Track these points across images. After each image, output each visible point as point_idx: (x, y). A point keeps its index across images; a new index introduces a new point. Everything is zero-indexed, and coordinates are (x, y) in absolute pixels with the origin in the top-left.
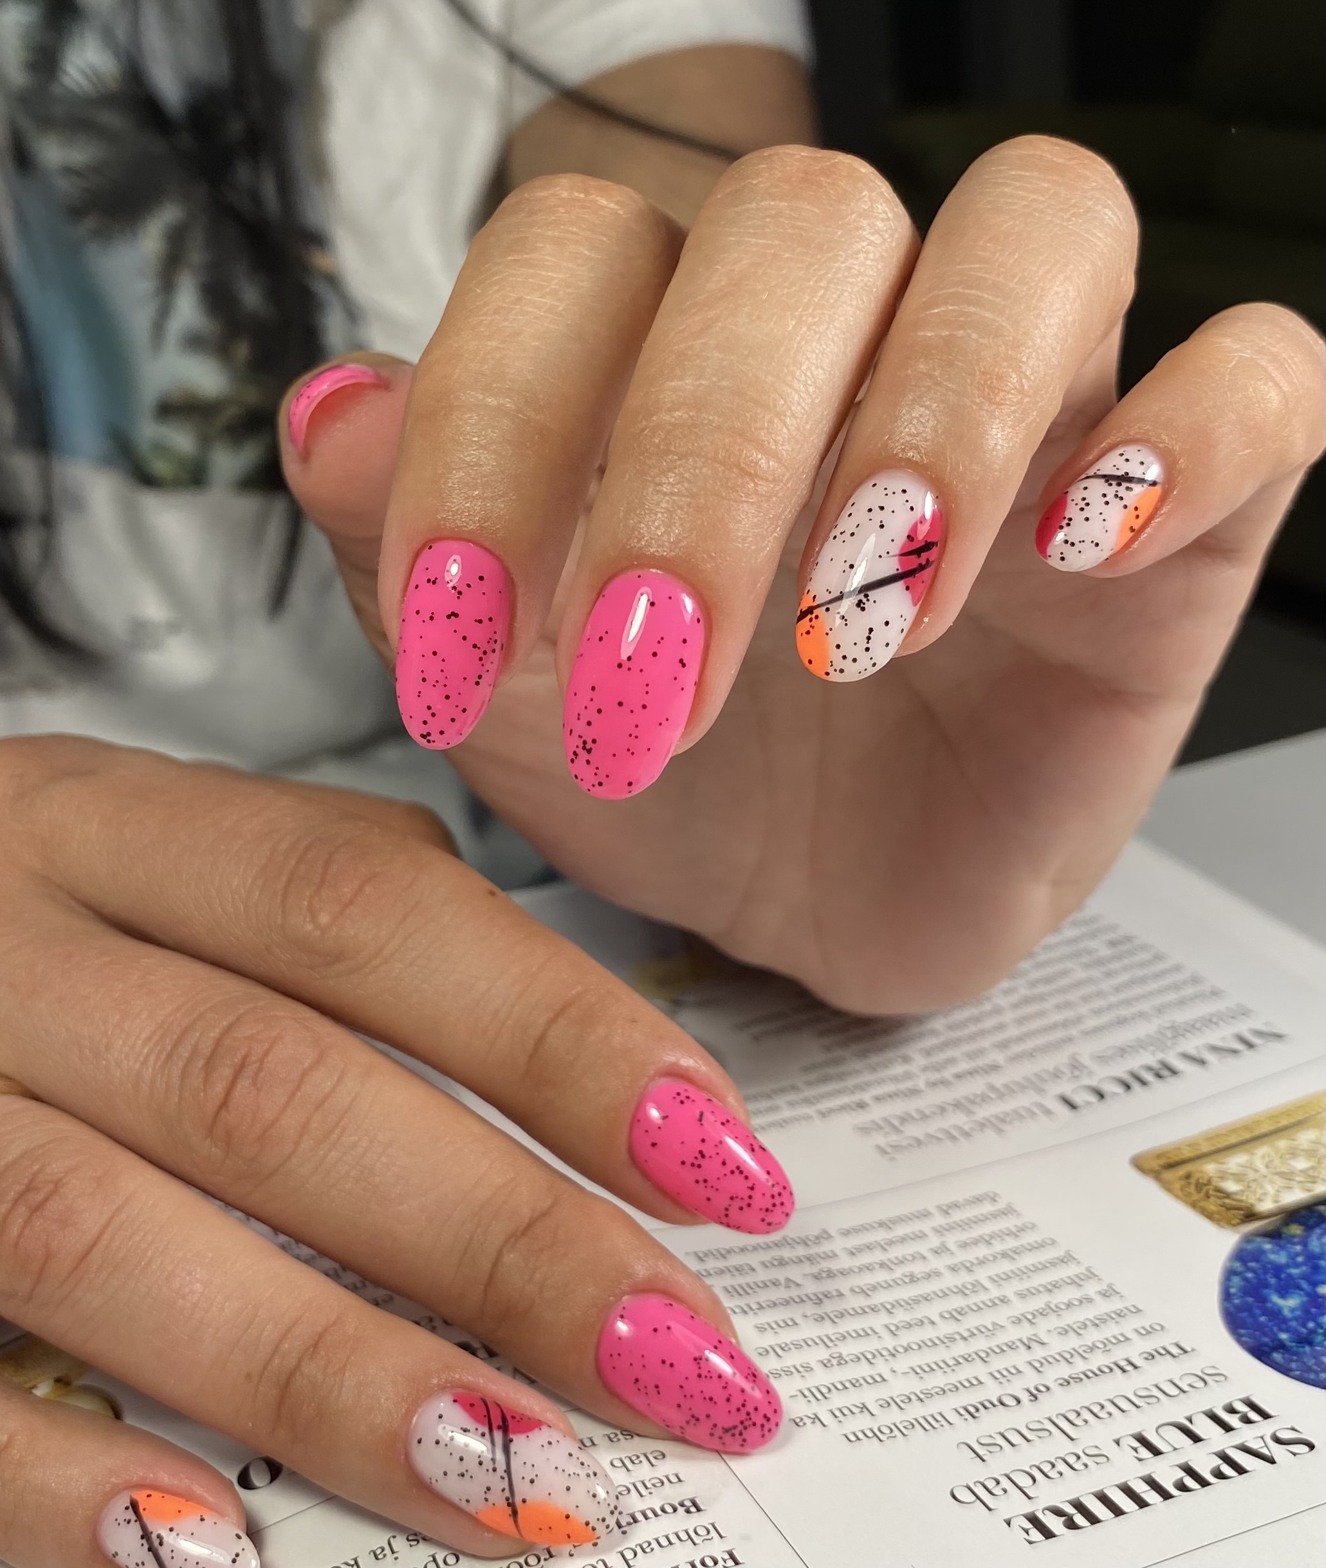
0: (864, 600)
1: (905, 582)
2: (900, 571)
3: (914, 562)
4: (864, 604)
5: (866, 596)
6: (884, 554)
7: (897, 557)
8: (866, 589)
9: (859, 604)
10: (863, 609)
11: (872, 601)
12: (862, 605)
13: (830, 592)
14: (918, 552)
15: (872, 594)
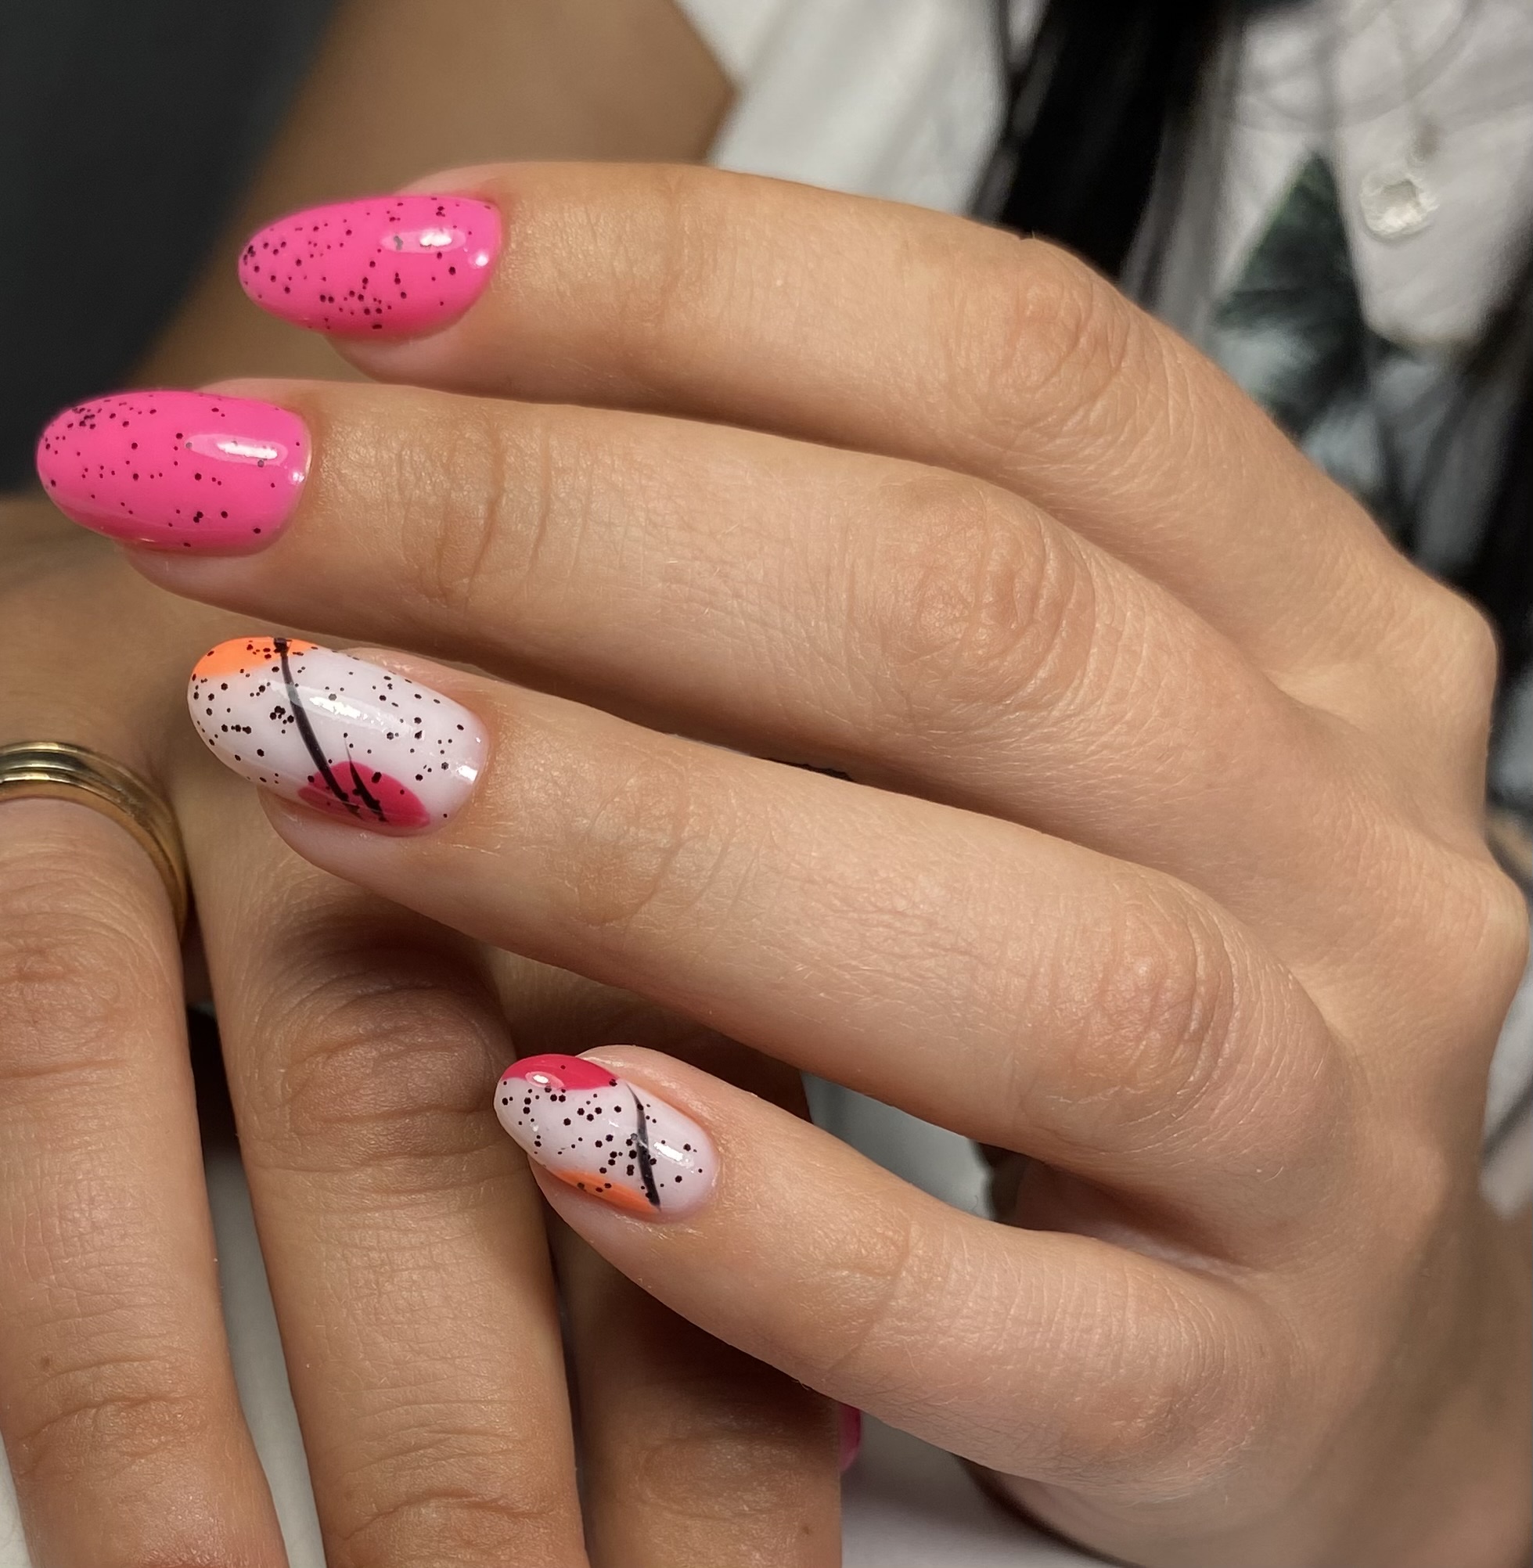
0: (285, 717)
1: (317, 774)
2: (330, 765)
3: (348, 785)
4: (280, 717)
5: (291, 719)
6: (349, 740)
7: (348, 760)
8: (300, 717)
9: (280, 710)
10: (273, 716)
11: (284, 727)
12: (278, 714)
13: (299, 671)
14: (361, 789)
15: (293, 728)
